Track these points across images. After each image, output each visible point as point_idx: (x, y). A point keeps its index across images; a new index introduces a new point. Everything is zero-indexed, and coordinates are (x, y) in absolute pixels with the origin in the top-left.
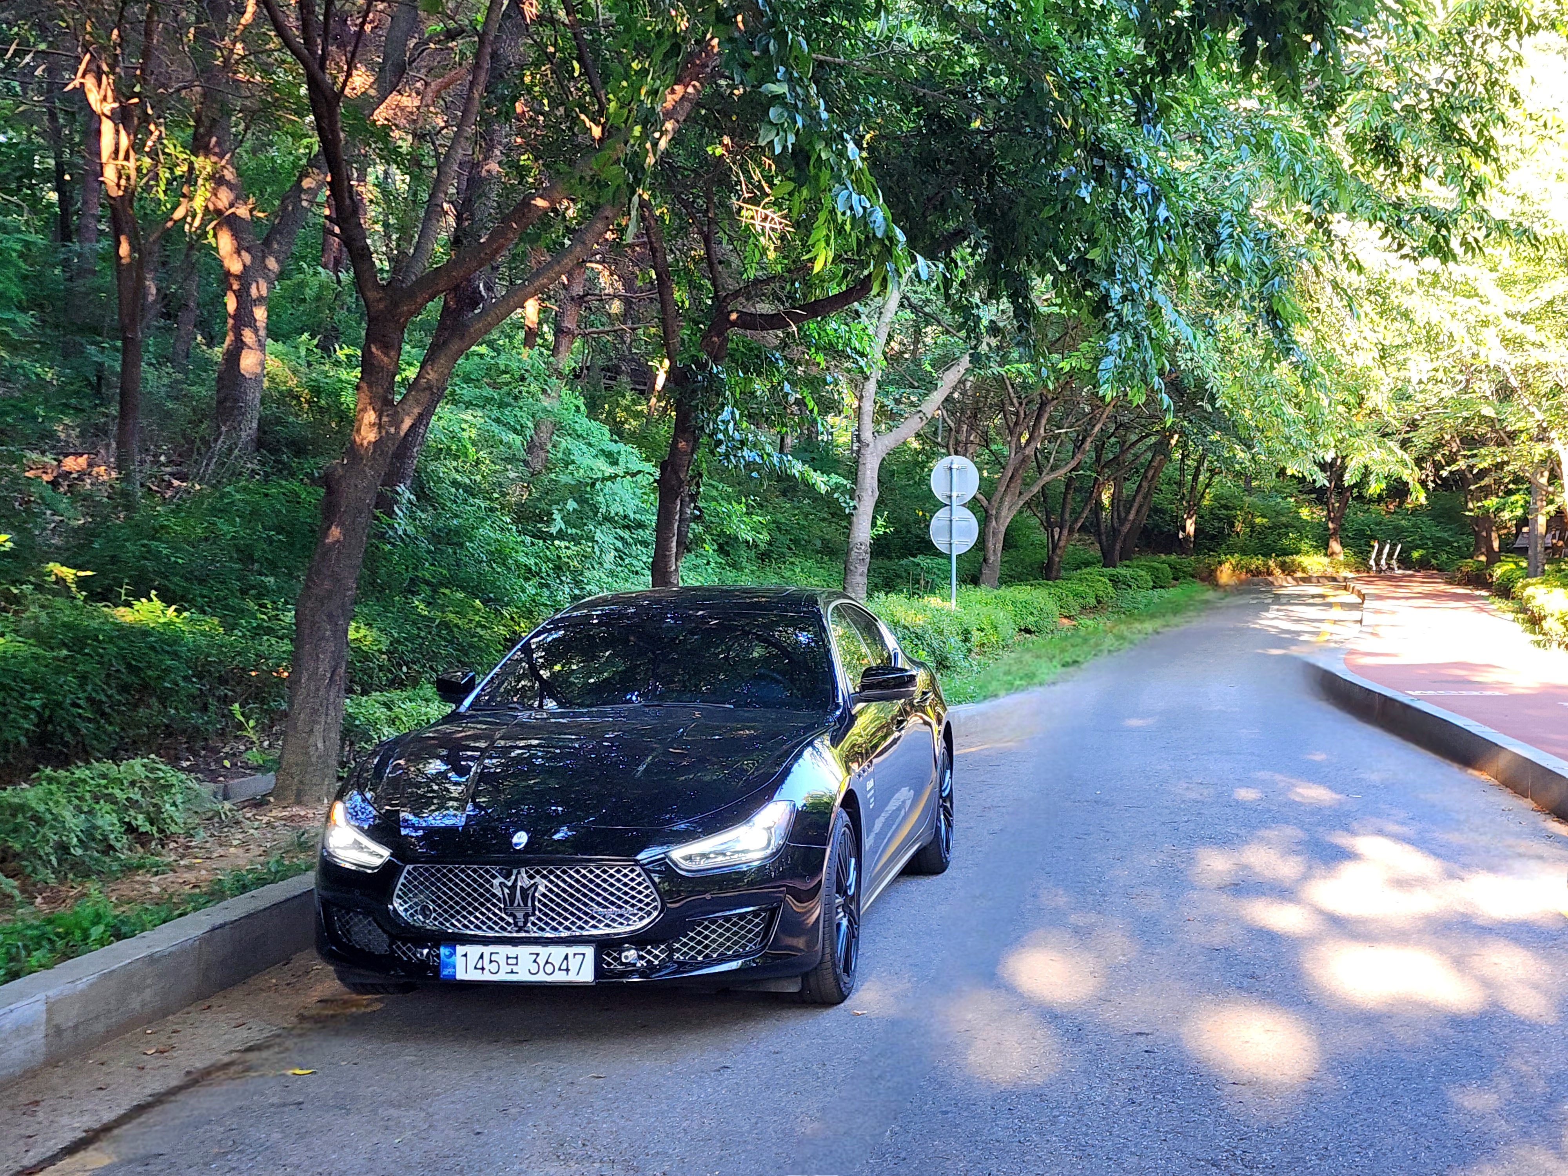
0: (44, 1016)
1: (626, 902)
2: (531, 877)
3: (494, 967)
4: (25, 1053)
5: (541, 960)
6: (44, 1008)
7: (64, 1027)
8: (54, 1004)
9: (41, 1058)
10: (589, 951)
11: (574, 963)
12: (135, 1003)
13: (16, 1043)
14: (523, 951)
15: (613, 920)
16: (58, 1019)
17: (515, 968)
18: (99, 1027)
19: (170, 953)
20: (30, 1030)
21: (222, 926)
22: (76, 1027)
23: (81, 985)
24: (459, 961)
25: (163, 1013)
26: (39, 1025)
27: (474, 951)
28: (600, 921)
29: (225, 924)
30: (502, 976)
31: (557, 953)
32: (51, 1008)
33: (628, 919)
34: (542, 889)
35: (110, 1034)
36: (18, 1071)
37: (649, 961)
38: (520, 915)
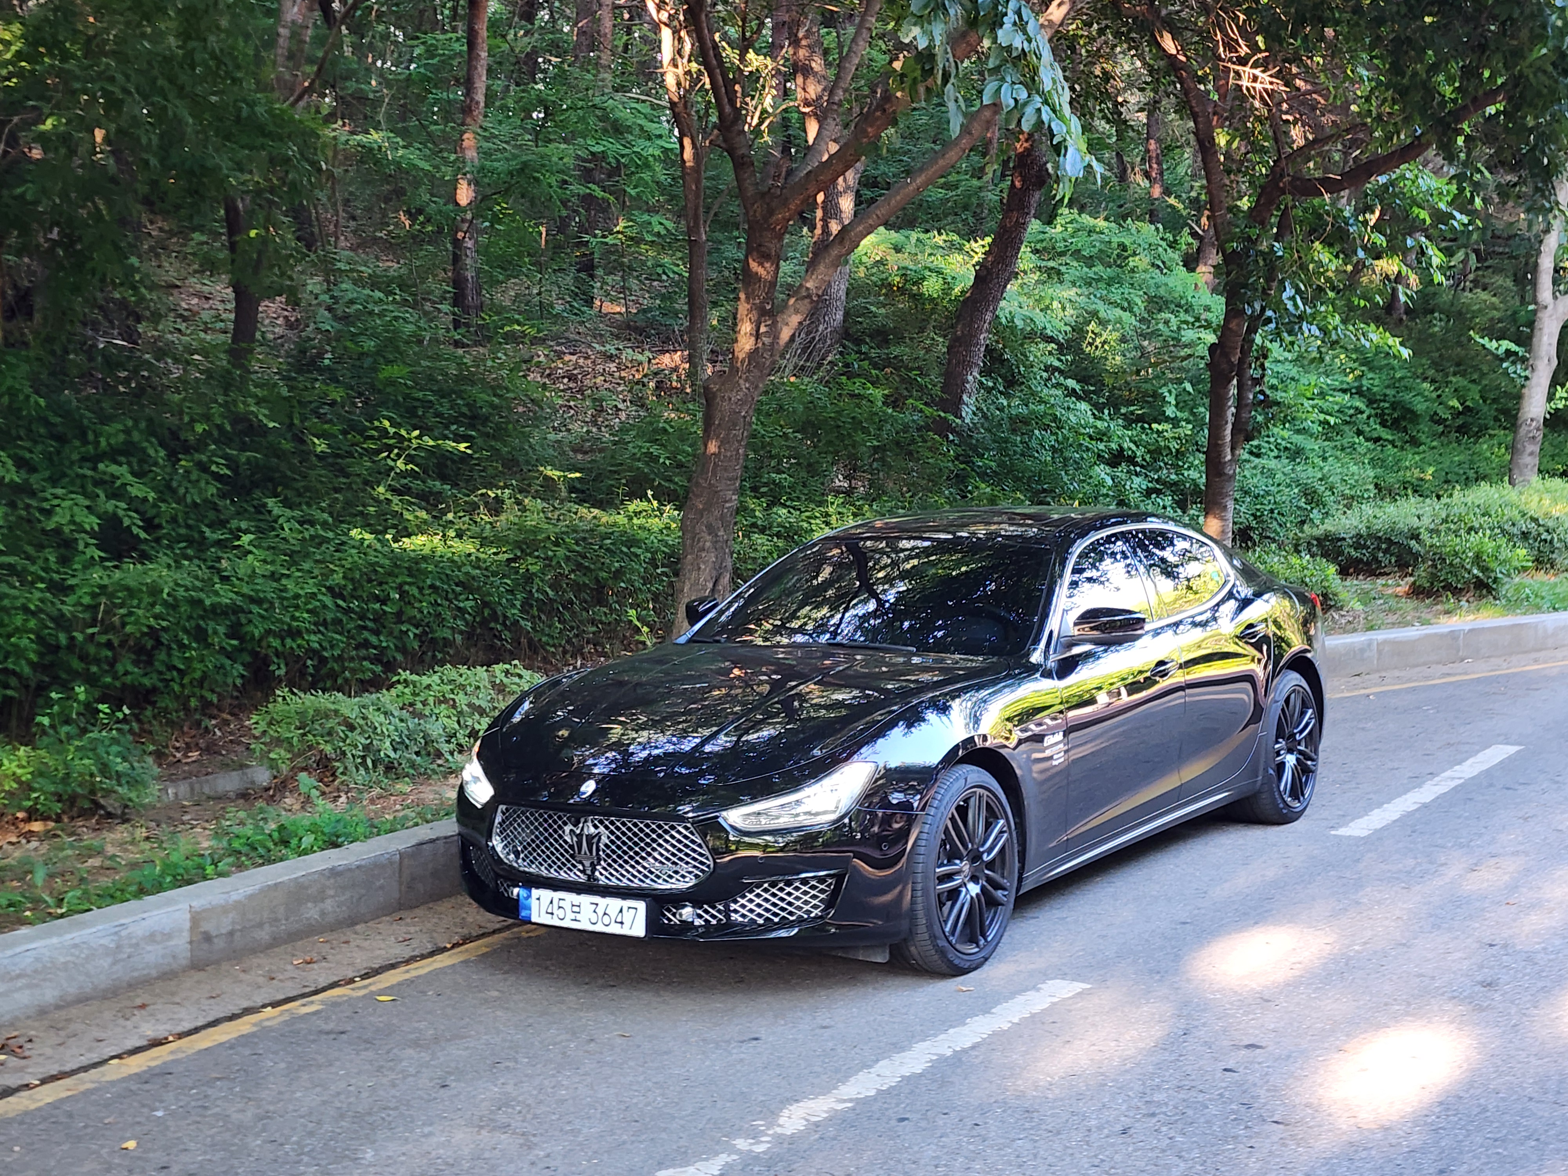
0: (187, 925)
1: (681, 859)
2: (596, 827)
3: (561, 913)
4: (163, 957)
5: (600, 911)
6: (188, 916)
7: (214, 933)
8: (197, 913)
9: (184, 962)
10: (641, 906)
11: (628, 916)
12: (312, 912)
13: (149, 948)
14: (585, 900)
15: (670, 877)
16: (207, 926)
17: (579, 917)
18: (264, 935)
19: (358, 867)
20: (169, 936)
21: (432, 841)
22: (231, 933)
23: (235, 896)
24: (534, 903)
25: (352, 922)
26: (181, 931)
27: (545, 894)
28: (658, 877)
29: (438, 839)
30: (567, 924)
31: (614, 904)
32: (196, 918)
33: (683, 876)
34: (604, 839)
35: (276, 942)
36: (154, 973)
37: (706, 921)
38: (587, 863)
